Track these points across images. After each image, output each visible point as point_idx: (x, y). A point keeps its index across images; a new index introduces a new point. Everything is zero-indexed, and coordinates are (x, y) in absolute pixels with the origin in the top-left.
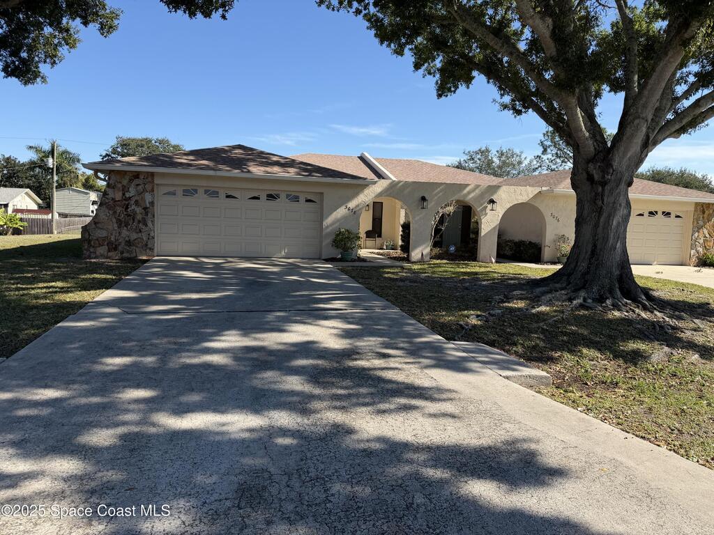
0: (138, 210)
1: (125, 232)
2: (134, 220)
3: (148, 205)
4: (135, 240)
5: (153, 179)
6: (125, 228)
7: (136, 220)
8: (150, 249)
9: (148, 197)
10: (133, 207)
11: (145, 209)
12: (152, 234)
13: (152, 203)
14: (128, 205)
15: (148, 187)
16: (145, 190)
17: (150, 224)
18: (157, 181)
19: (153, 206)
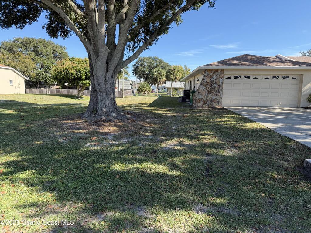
0: (216, 86)
1: (210, 96)
2: (214, 90)
3: (221, 84)
4: (214, 99)
5: (223, 72)
6: (210, 94)
7: (215, 91)
8: (220, 103)
9: (221, 80)
10: (214, 85)
11: (219, 85)
12: (221, 97)
13: (222, 83)
14: (212, 84)
15: (221, 76)
16: (220, 77)
17: (221, 92)
18: (225, 73)
19: (223, 84)
